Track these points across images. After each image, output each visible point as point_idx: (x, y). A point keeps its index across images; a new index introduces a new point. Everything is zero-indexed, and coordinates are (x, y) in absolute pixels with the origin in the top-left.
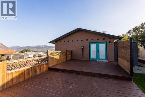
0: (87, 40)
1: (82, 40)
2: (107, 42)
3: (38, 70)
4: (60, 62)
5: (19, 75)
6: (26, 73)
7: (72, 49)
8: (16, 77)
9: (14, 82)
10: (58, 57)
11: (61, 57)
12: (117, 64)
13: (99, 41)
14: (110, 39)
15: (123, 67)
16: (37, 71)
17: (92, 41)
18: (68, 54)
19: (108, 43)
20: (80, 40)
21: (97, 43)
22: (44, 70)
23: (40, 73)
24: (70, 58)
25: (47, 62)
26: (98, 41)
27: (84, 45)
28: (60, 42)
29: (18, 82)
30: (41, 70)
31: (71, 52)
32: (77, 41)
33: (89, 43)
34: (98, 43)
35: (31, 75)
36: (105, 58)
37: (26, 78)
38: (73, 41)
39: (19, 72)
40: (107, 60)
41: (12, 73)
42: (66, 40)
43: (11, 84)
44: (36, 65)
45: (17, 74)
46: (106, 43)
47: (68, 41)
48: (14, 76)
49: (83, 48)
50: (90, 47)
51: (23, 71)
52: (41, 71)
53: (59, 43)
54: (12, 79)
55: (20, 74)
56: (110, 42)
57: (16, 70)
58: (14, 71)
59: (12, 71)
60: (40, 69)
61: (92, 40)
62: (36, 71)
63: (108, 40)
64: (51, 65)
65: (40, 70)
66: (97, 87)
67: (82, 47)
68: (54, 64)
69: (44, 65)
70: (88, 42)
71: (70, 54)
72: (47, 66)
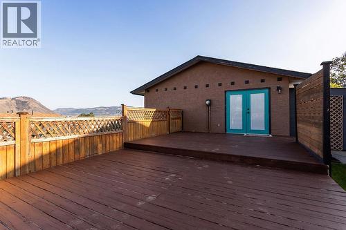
0: (220, 85)
1: (207, 86)
2: (269, 89)
3: (100, 146)
4: (154, 134)
5: (57, 150)
6: (71, 148)
7: (183, 107)
8: (50, 153)
9: (46, 163)
10: (148, 123)
11: (156, 124)
12: (295, 141)
13: (251, 85)
14: (280, 79)
15: (308, 145)
16: (96, 148)
17: (233, 87)
18: (173, 119)
19: (274, 90)
20: (202, 85)
21: (244, 92)
22: (115, 147)
23: (104, 152)
24: (179, 129)
25: (122, 129)
26: (247, 86)
27: (212, 98)
28: (157, 91)
29: (54, 164)
30: (108, 146)
31: (182, 114)
32: (196, 87)
33: (226, 92)
34: (248, 92)
35: (83, 153)
36: (264, 129)
37: (72, 158)
38: (185, 88)
39: (56, 142)
40: (270, 134)
41: (41, 144)
42: (170, 85)
43: (39, 167)
44: (95, 134)
45: (53, 148)
46: (267, 91)
47: (175, 89)
48: (46, 150)
49: (210, 104)
50: (226, 101)
51: (67, 143)
52: (108, 149)
53: (153, 93)
54: (42, 157)
55: (60, 148)
56: (278, 88)
57: (49, 139)
58: (47, 140)
59: (42, 139)
60: (104, 143)
61: (233, 83)
62: (94, 147)
63: (273, 84)
64: (130, 139)
65: (104, 146)
66: (230, 182)
67: (208, 102)
68: (138, 137)
69: (115, 137)
70: (223, 89)
71: (178, 119)
72: (121, 138)
